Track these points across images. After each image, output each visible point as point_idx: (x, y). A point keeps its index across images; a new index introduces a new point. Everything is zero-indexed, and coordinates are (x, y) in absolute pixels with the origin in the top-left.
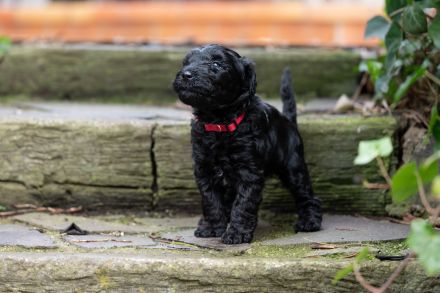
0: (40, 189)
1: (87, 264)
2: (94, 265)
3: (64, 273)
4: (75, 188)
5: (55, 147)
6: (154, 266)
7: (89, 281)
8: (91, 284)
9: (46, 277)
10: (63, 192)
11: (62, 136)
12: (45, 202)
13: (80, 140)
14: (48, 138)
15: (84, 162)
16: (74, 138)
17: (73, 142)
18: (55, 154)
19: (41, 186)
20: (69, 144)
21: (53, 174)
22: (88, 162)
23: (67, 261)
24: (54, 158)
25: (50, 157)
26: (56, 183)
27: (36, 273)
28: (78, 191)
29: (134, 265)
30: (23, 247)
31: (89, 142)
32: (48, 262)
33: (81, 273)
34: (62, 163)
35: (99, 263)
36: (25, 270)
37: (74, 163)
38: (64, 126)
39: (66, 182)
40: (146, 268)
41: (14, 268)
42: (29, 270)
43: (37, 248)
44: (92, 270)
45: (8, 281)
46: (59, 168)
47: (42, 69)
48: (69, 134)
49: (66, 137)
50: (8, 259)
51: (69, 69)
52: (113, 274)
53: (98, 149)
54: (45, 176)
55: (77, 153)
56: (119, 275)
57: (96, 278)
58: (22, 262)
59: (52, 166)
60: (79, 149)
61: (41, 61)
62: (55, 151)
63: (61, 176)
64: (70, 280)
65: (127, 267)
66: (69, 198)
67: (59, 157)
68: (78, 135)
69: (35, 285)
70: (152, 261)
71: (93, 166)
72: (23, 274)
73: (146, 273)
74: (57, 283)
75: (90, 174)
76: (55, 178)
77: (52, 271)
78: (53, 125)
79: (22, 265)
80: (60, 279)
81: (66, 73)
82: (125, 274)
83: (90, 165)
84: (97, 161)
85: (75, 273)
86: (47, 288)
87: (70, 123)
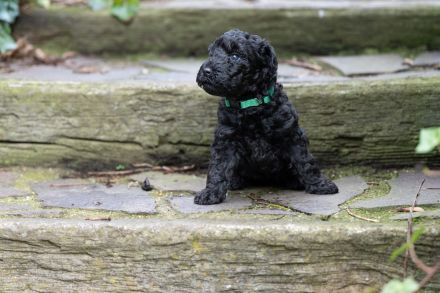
0: (156, 149)
1: (181, 231)
2: (187, 231)
3: (159, 240)
4: (188, 148)
5: (168, 110)
6: (242, 232)
7: (183, 247)
8: (185, 250)
9: (143, 243)
10: (177, 151)
11: (175, 99)
12: (161, 161)
13: (191, 103)
14: (162, 102)
15: (195, 124)
16: (185, 101)
17: (184, 106)
18: (169, 117)
19: (156, 147)
20: (181, 107)
21: (167, 135)
22: (199, 123)
23: (163, 228)
24: (167, 121)
25: (163, 120)
26: (170, 143)
27: (133, 240)
28: (190, 150)
29: (224, 232)
30: (126, 213)
31: (199, 105)
32: (145, 229)
33: (176, 240)
34: (175, 124)
35: (192, 230)
36: (124, 236)
37: (186, 125)
38: (176, 90)
39: (179, 142)
40: (235, 234)
41: (114, 235)
42: (128, 236)
43: (138, 214)
44: (185, 237)
45: (109, 247)
46: (172, 129)
47: (169, 28)
48: (181, 98)
49: (179, 101)
50: (108, 227)
51: (193, 28)
52: (204, 240)
53: (208, 112)
54: (160, 137)
55: (189, 115)
56: (210, 241)
57: (189, 244)
58: (121, 230)
59: (166, 128)
60: (190, 112)
61: (167, 21)
62: (168, 113)
63: (175, 137)
64: (165, 245)
65: (218, 233)
66: (183, 157)
67: (172, 120)
68: (189, 98)
69: (134, 251)
70: (241, 227)
71: (204, 127)
72: (121, 240)
73: (235, 239)
74: (153, 249)
75: (201, 134)
76: (170, 139)
77: (148, 238)
78: (166, 89)
79: (121, 233)
80: (157, 245)
81: (191, 32)
82: (216, 240)
83: (201, 126)
84: (207, 122)
85: (170, 239)
86: (145, 253)
87: (182, 87)
